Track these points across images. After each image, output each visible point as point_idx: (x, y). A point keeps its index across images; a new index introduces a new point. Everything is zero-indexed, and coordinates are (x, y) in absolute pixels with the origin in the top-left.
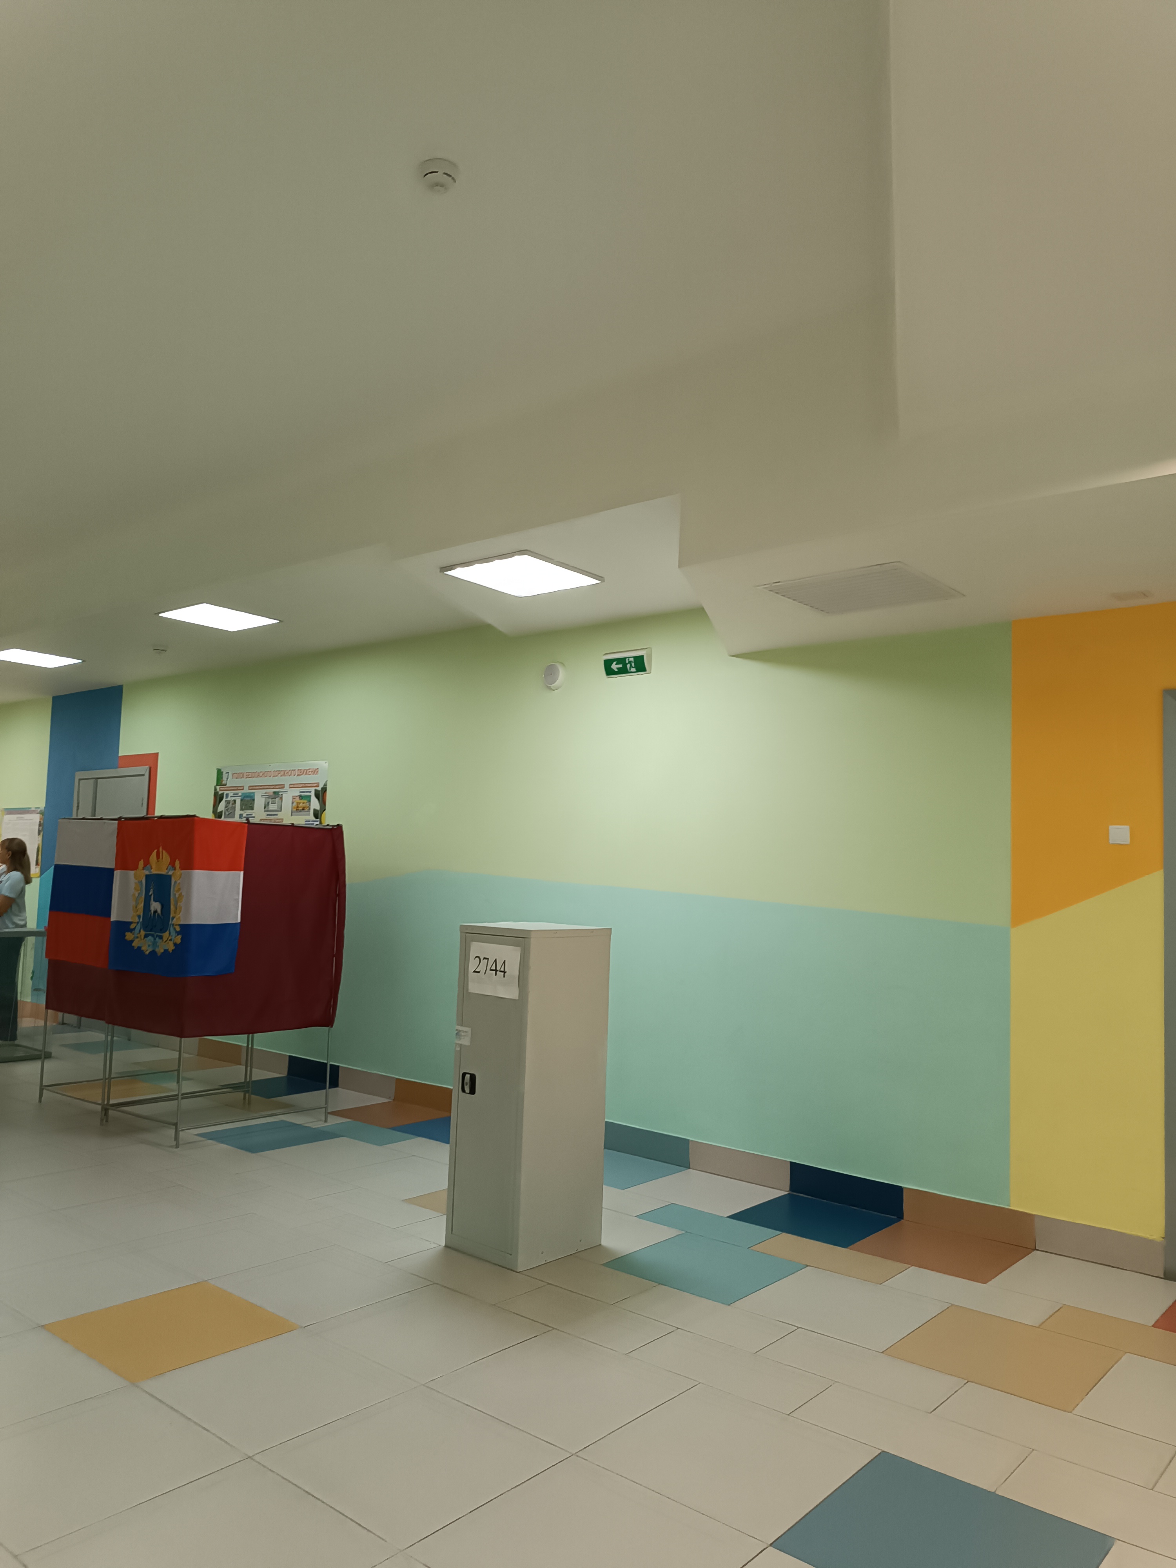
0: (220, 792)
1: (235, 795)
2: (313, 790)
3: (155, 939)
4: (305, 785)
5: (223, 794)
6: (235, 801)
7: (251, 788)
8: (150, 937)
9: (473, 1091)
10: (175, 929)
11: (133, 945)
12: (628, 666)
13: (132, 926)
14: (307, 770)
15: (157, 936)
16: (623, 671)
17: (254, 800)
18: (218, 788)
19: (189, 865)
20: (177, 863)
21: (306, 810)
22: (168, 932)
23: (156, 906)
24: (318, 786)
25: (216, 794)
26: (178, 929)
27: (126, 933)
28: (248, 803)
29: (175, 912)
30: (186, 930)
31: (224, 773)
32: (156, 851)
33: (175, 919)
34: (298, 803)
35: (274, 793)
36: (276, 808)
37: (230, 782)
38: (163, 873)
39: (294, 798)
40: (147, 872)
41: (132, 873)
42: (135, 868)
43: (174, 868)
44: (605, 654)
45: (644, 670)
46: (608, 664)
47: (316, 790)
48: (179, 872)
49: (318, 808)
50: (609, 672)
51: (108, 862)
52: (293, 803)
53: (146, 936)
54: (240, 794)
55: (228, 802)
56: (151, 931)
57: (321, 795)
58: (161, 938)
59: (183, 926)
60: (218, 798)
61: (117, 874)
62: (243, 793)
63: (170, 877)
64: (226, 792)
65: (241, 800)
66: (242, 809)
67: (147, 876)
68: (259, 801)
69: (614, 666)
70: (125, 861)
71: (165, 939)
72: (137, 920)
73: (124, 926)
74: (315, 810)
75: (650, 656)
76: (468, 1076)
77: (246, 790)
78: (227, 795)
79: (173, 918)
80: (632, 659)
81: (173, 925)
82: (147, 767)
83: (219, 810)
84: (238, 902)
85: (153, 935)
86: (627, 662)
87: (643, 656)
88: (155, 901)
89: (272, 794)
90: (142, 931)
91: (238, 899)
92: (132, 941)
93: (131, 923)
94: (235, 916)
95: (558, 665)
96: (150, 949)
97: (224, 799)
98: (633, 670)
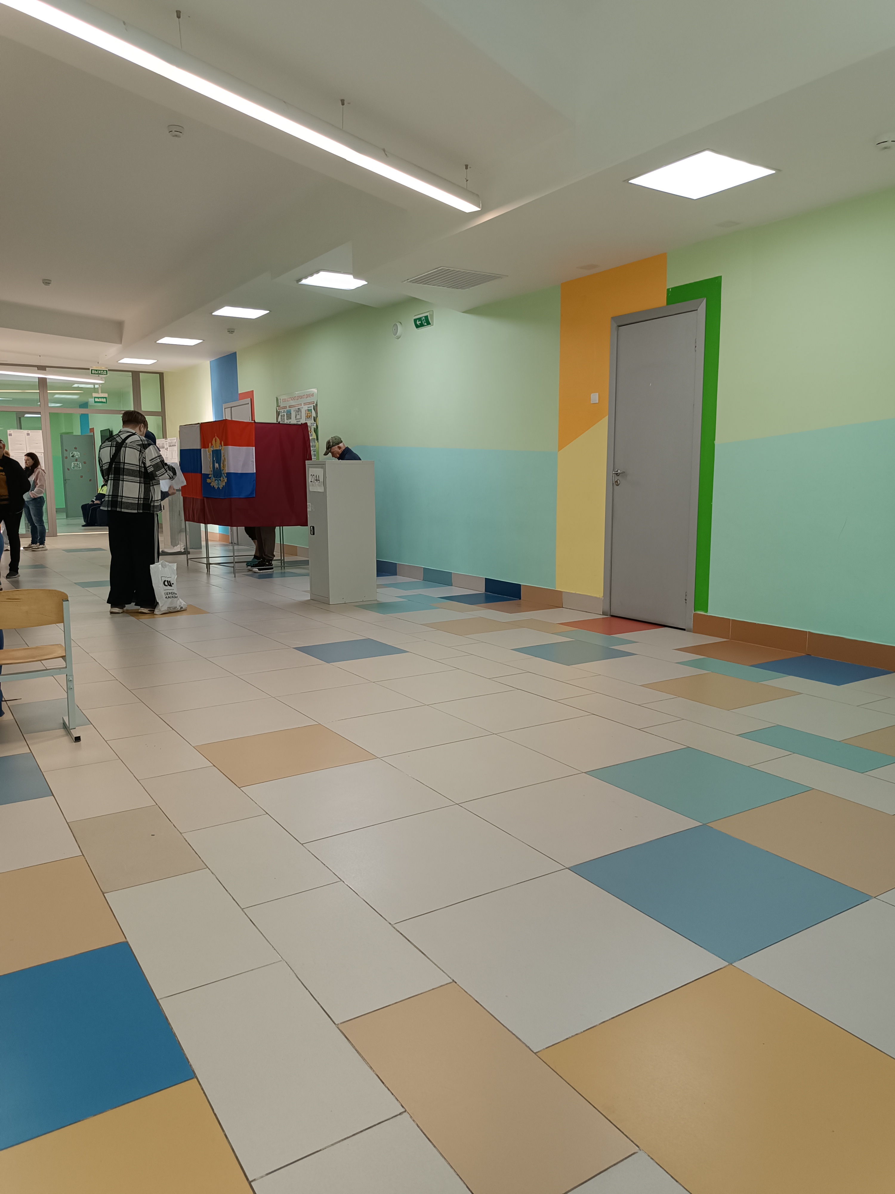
0: (278, 411)
1: (284, 412)
2: (312, 405)
3: (218, 482)
4: (309, 403)
5: (279, 411)
6: (284, 415)
7: (290, 407)
8: (216, 481)
9: (314, 534)
10: (224, 475)
11: (211, 485)
12: (423, 322)
13: (210, 476)
14: (309, 394)
15: (219, 480)
16: (422, 325)
17: (291, 414)
18: (277, 408)
19: (226, 444)
20: (222, 443)
21: (311, 417)
22: (222, 477)
23: (217, 465)
24: (314, 403)
25: (277, 411)
26: (225, 475)
27: (207, 479)
28: (289, 417)
29: (223, 467)
30: (229, 474)
31: (279, 399)
32: (214, 438)
33: (224, 471)
34: (308, 414)
35: (298, 409)
36: (299, 418)
37: (282, 405)
38: (218, 449)
39: (306, 411)
40: (212, 449)
41: (207, 449)
42: (208, 447)
43: (222, 446)
44: (415, 316)
45: (430, 324)
46: (415, 320)
47: (313, 406)
48: (223, 447)
49: (315, 416)
50: (417, 326)
51: (197, 446)
52: (305, 414)
53: (215, 480)
54: (286, 411)
55: (282, 416)
56: (216, 478)
57: (315, 408)
58: (220, 480)
59: (227, 473)
60: (278, 414)
61: (202, 450)
62: (287, 410)
63: (220, 450)
64: (280, 410)
65: (286, 414)
66: (287, 419)
67: (212, 451)
68: (293, 414)
69: (418, 323)
70: (205, 443)
71: (222, 481)
72: (211, 473)
73: (207, 476)
74: (314, 417)
75: (432, 316)
76: (312, 527)
77: (288, 409)
78: (281, 412)
79: (223, 470)
80: (424, 318)
81: (224, 473)
82: (250, 399)
83: (279, 421)
84: (254, 462)
85: (217, 480)
86: (422, 320)
87: (428, 316)
88: (216, 463)
89: (297, 409)
90: (214, 478)
91: (253, 461)
92: (210, 483)
93: (209, 474)
94: (252, 469)
95: (398, 324)
96: (217, 487)
97: (280, 414)
98: (426, 324)
